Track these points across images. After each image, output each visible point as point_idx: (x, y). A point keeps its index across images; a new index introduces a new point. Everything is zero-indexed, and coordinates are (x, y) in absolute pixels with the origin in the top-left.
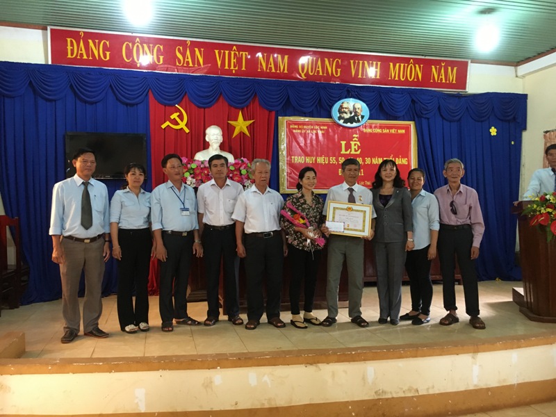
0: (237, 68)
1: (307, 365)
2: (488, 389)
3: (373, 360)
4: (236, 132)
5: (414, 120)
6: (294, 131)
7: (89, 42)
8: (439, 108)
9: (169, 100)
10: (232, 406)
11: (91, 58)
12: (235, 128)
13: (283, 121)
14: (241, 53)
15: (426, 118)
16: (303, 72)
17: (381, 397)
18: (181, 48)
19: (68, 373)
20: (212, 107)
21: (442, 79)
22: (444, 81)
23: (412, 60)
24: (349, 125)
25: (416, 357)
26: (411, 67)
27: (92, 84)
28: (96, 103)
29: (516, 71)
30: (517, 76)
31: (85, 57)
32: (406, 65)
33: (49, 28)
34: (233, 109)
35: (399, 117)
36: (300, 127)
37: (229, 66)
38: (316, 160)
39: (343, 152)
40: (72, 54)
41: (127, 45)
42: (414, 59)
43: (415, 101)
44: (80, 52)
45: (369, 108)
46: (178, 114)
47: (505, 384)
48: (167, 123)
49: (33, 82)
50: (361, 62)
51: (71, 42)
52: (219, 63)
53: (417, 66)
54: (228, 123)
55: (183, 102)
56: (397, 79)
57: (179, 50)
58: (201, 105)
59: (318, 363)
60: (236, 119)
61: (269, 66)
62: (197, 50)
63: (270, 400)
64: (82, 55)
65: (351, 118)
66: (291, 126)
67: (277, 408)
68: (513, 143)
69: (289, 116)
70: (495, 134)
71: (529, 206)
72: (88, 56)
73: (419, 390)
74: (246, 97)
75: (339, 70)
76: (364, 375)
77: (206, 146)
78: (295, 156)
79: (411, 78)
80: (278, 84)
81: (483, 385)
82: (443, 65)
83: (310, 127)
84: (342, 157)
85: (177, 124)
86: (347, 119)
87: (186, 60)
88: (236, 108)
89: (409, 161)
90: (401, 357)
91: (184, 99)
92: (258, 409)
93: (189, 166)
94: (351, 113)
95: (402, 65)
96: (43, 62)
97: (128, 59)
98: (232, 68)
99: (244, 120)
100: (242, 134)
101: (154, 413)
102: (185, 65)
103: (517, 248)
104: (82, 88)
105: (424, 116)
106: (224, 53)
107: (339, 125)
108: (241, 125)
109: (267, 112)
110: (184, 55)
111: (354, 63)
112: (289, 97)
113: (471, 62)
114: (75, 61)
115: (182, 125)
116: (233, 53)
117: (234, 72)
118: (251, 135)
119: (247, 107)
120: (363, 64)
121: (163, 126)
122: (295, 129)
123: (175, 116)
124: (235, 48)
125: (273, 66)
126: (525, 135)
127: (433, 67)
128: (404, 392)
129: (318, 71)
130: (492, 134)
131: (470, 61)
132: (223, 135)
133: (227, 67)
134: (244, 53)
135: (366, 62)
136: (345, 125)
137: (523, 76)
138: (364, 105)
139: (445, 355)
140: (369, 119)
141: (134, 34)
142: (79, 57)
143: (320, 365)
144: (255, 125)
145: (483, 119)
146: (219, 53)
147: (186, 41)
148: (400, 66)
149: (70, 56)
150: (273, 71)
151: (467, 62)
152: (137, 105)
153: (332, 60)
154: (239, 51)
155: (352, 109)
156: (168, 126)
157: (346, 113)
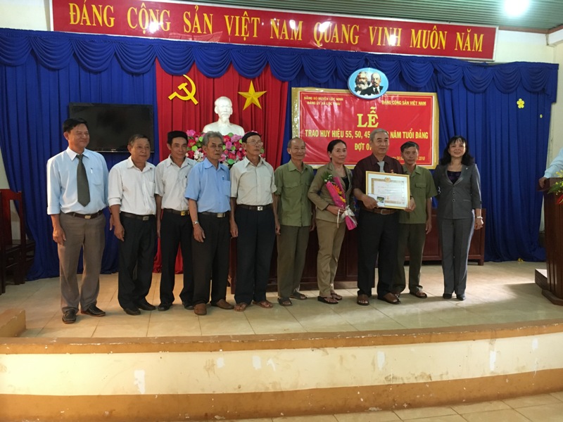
0: (248, 35)
1: (315, 349)
2: (506, 377)
3: (384, 345)
4: (247, 104)
5: (436, 92)
6: (308, 103)
7: (92, 8)
8: (463, 78)
9: (177, 69)
10: (235, 389)
11: (94, 25)
12: (245, 99)
13: (297, 92)
14: (252, 18)
15: (448, 89)
16: (318, 39)
17: (391, 383)
18: (189, 13)
19: (65, 353)
20: (222, 78)
21: (467, 47)
22: (469, 49)
23: (435, 27)
24: (366, 96)
25: (430, 342)
26: (435, 33)
27: (95, 51)
28: (100, 72)
29: (547, 39)
30: (548, 45)
31: (88, 23)
32: (429, 31)
34: (244, 79)
35: (420, 88)
36: (315, 98)
37: (240, 32)
38: (331, 134)
39: (360, 125)
40: (75, 21)
41: (133, 11)
42: (437, 25)
43: (437, 71)
44: (83, 18)
45: (388, 78)
46: (186, 84)
47: (524, 371)
48: (175, 94)
49: (35, 50)
50: (381, 28)
51: (74, 7)
52: (229, 29)
53: (441, 32)
54: (239, 94)
55: (192, 72)
56: (418, 47)
57: (187, 15)
58: (210, 75)
59: (326, 347)
60: (247, 90)
61: (283, 33)
62: (205, 15)
63: (274, 384)
64: (85, 21)
65: (368, 89)
66: (305, 98)
67: (282, 392)
68: (541, 116)
69: (303, 87)
70: (523, 107)
71: (557, 183)
72: (91, 22)
73: (432, 376)
74: (257, 66)
75: (357, 37)
76: (373, 361)
77: (215, 118)
78: (308, 129)
79: (434, 46)
80: (293, 52)
81: (500, 372)
82: (469, 31)
83: (325, 99)
84: (358, 131)
85: (185, 95)
86: (365, 90)
87: (194, 26)
88: (247, 78)
89: (429, 135)
90: (413, 342)
91: (192, 69)
92: (262, 393)
93: (196, 139)
94: (369, 84)
95: (425, 32)
96: (45, 29)
97: (134, 26)
98: (243, 35)
99: (256, 91)
100: (253, 107)
101: (154, 396)
102: (193, 32)
103: (542, 227)
104: (85, 56)
105: (447, 87)
106: (235, 19)
107: (356, 97)
108: (252, 96)
109: (279, 83)
110: (192, 20)
111: (373, 30)
112: (303, 66)
113: (499, 29)
114: (77, 28)
115: (191, 96)
116: (243, 18)
117: (245, 39)
118: (262, 107)
119: (259, 77)
120: (383, 30)
121: (171, 97)
122: (309, 101)
123: (183, 86)
124: (246, 13)
125: (286, 33)
126: (555, 108)
127: (458, 34)
128: (416, 378)
129: (335, 39)
130: (519, 107)
131: (497, 28)
132: (233, 107)
133: (237, 34)
134: (255, 19)
135: (386, 29)
136: (362, 96)
137: (555, 45)
138: (383, 75)
139: (461, 340)
140: (388, 90)
142: (82, 24)
143: (327, 349)
144: (267, 96)
145: (510, 90)
146: (230, 19)
147: (195, 6)
148: (422, 33)
149: (72, 22)
150: (287, 38)
151: (495, 29)
152: (143, 74)
153: (349, 26)
154: (250, 17)
155: (369, 79)
156: (176, 97)
157: (363, 84)
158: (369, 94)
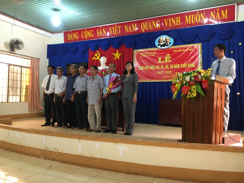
2: (85, 157)
4: (115, 58)
5: (201, 43)
7: (73, 34)
9: (94, 49)
11: (74, 39)
16: (143, 29)
20: (108, 50)
22: (219, 19)
23: (198, 12)
26: (198, 15)
27: (73, 47)
31: (72, 39)
32: (195, 15)
33: (63, 32)
34: (116, 49)
37: (115, 33)
41: (83, 32)
46: (97, 54)
47: (93, 157)
48: (94, 58)
50: (170, 19)
51: (69, 35)
52: (111, 32)
53: (201, 14)
55: (99, 50)
56: (190, 23)
57: (98, 30)
61: (129, 30)
62: (103, 29)
64: (71, 38)
74: (119, 44)
75: (159, 25)
79: (198, 21)
80: (132, 36)
81: (83, 154)
82: (218, 10)
85: (97, 57)
87: (100, 34)
90: (52, 135)
91: (99, 49)
95: (192, 16)
96: (63, 43)
97: (83, 37)
98: (116, 33)
99: (119, 53)
100: (117, 59)
102: (100, 36)
106: (113, 28)
108: (117, 55)
110: (99, 32)
111: (166, 20)
112: (136, 41)
113: (237, 5)
114: (70, 41)
115: (98, 58)
116: (115, 27)
117: (116, 35)
119: (120, 48)
120: (171, 20)
121: (93, 59)
123: (96, 55)
124: (116, 25)
127: (211, 12)
129: (150, 28)
134: (119, 27)
139: (67, 138)
141: (85, 28)
144: (123, 55)
146: (111, 29)
147: (100, 27)
148: (191, 17)
149: (68, 40)
150: (131, 31)
151: (235, 5)
152: (86, 52)
153: (155, 21)
154: (117, 26)
155: (164, 40)
156: (94, 59)
157: (162, 42)
158: (164, 46)
